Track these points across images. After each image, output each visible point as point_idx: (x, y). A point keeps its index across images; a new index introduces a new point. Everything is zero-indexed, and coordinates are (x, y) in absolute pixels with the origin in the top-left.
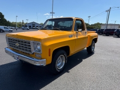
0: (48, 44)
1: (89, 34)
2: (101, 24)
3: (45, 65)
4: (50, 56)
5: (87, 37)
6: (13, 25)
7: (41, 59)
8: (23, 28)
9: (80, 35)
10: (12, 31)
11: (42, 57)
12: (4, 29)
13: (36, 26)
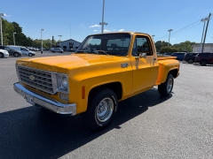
0: (81, 77)
1: (161, 62)
2: (193, 44)
3: (74, 114)
4: (83, 98)
5: (157, 67)
6: (36, 45)
7: (69, 103)
8: (53, 49)
9: (143, 63)
10: (33, 55)
11: (71, 100)
12: (20, 52)
13: (75, 46)
